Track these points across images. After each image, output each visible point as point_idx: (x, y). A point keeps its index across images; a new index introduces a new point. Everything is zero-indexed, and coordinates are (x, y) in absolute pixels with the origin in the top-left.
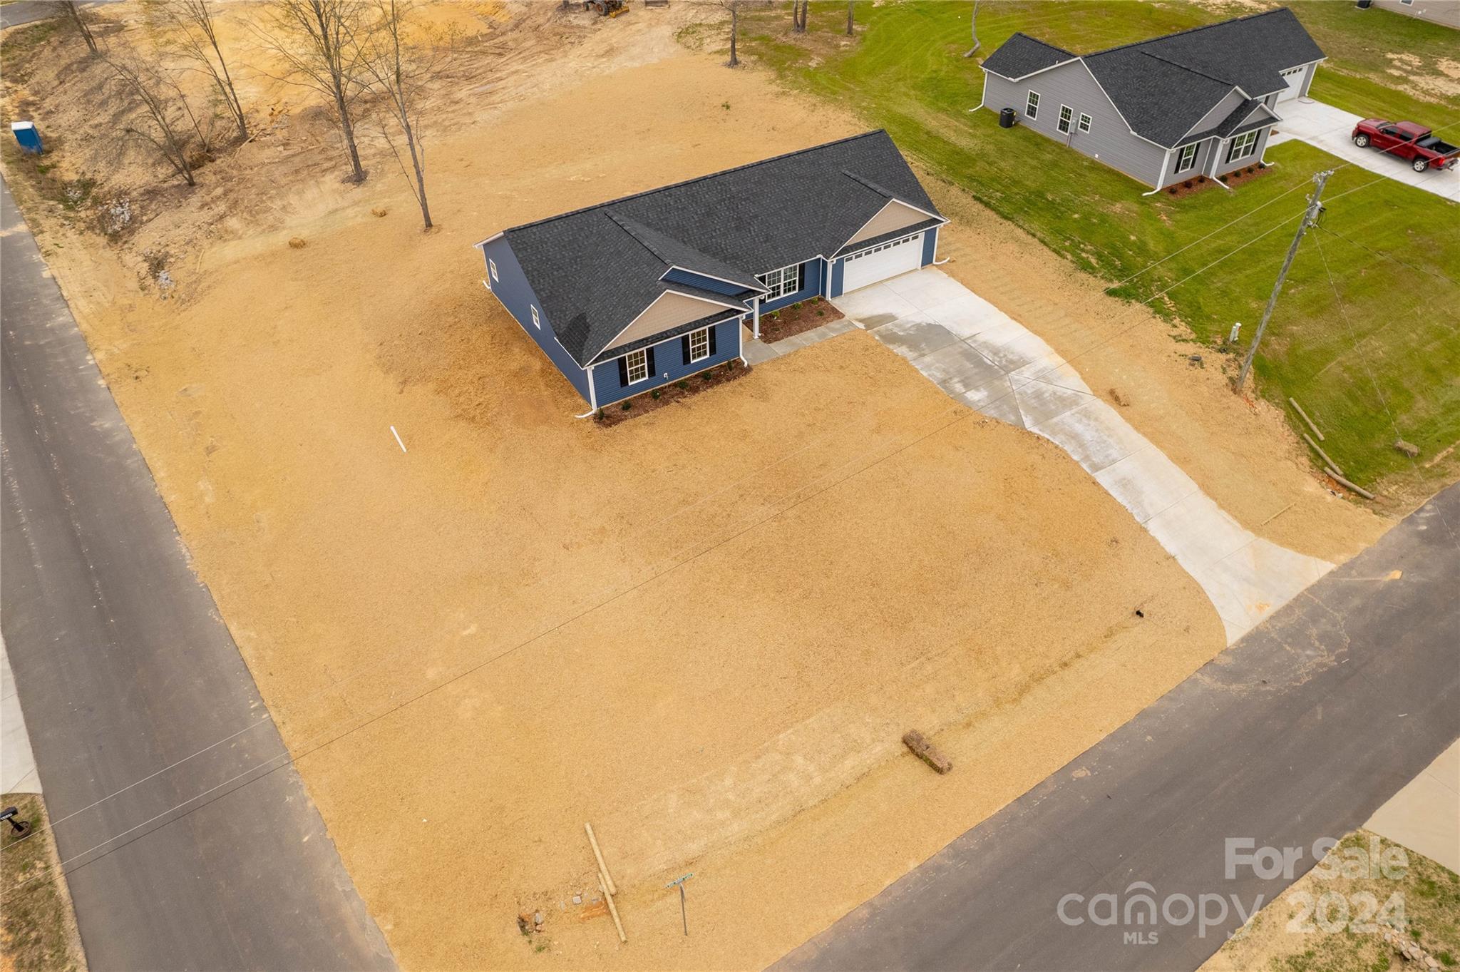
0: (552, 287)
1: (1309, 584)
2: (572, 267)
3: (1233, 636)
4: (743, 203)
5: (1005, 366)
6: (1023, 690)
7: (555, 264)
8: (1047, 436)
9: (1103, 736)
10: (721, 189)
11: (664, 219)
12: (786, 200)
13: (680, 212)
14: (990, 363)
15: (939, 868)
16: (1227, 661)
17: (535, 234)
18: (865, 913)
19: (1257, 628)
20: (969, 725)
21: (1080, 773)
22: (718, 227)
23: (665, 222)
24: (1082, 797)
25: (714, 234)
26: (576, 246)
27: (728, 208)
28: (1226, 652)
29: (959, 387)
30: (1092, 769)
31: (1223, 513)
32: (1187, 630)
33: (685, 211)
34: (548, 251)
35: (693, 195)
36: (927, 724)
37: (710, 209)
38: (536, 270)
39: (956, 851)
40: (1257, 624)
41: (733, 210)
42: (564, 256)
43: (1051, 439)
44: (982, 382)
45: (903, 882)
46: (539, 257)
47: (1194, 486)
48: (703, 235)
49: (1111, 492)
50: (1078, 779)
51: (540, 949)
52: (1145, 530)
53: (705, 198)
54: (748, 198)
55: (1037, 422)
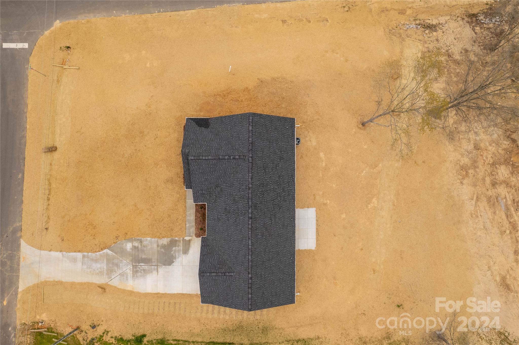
0: (225, 123)
1: (20, 277)
2: (230, 134)
3: (23, 243)
4: (235, 218)
5: (136, 268)
6: (50, 184)
7: (233, 128)
8: (101, 252)
9: (24, 188)
10: (242, 212)
11: (237, 180)
12: (231, 238)
13: (238, 188)
14: (141, 264)
15: (23, 131)
16: (18, 235)
17: (246, 125)
18: (25, 111)
19: (20, 251)
20: (51, 165)
21: (20, 176)
22: (228, 201)
23: (236, 180)
24: (15, 171)
25: (226, 198)
26: (237, 139)
27: (235, 210)
28: (21, 237)
29: (136, 244)
30: (19, 179)
31: (52, 280)
32: (33, 234)
33: (238, 191)
34: (238, 127)
35: (243, 198)
36: (56, 155)
37: (236, 202)
38: (233, 120)
39: (24, 137)
40: (21, 252)
41: (233, 212)
42: (235, 132)
43: (99, 253)
44: (134, 253)
45: (26, 122)
46: (237, 123)
47: (64, 280)
48: (227, 193)
49: (74, 253)
50: (19, 174)
51: (61, 48)
52: (61, 251)
53: (241, 203)
54: (236, 222)
55: (107, 255)
